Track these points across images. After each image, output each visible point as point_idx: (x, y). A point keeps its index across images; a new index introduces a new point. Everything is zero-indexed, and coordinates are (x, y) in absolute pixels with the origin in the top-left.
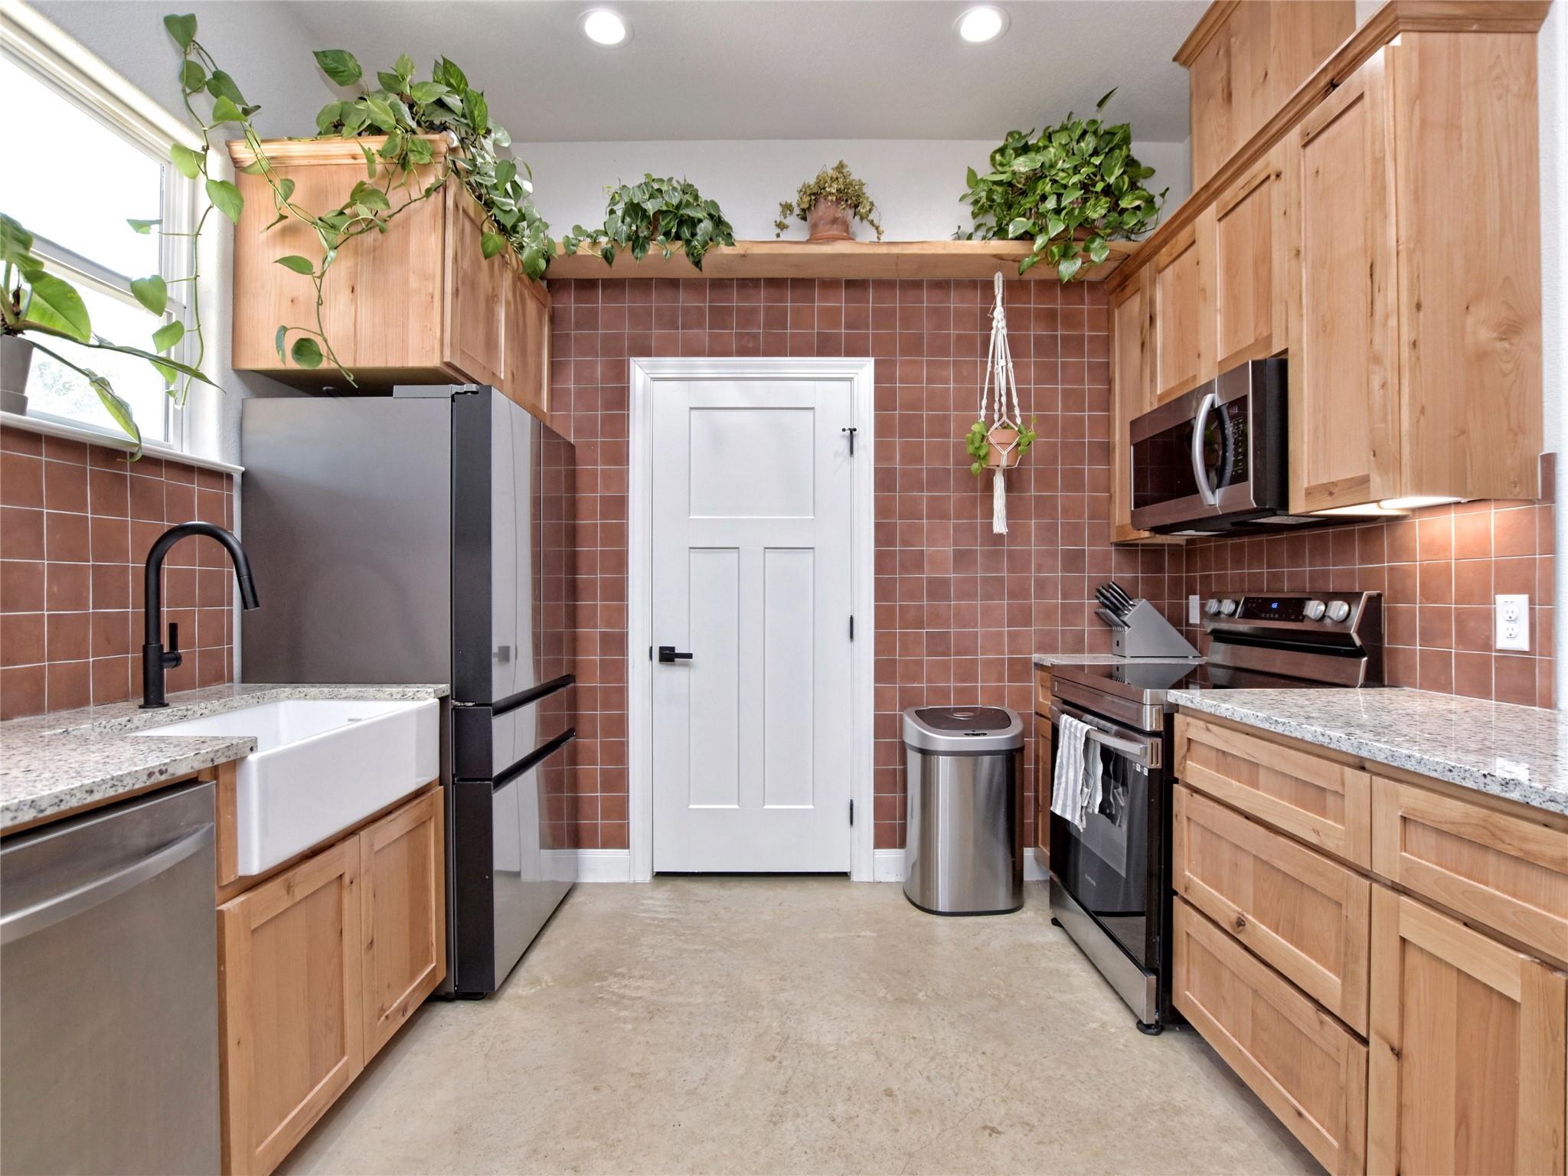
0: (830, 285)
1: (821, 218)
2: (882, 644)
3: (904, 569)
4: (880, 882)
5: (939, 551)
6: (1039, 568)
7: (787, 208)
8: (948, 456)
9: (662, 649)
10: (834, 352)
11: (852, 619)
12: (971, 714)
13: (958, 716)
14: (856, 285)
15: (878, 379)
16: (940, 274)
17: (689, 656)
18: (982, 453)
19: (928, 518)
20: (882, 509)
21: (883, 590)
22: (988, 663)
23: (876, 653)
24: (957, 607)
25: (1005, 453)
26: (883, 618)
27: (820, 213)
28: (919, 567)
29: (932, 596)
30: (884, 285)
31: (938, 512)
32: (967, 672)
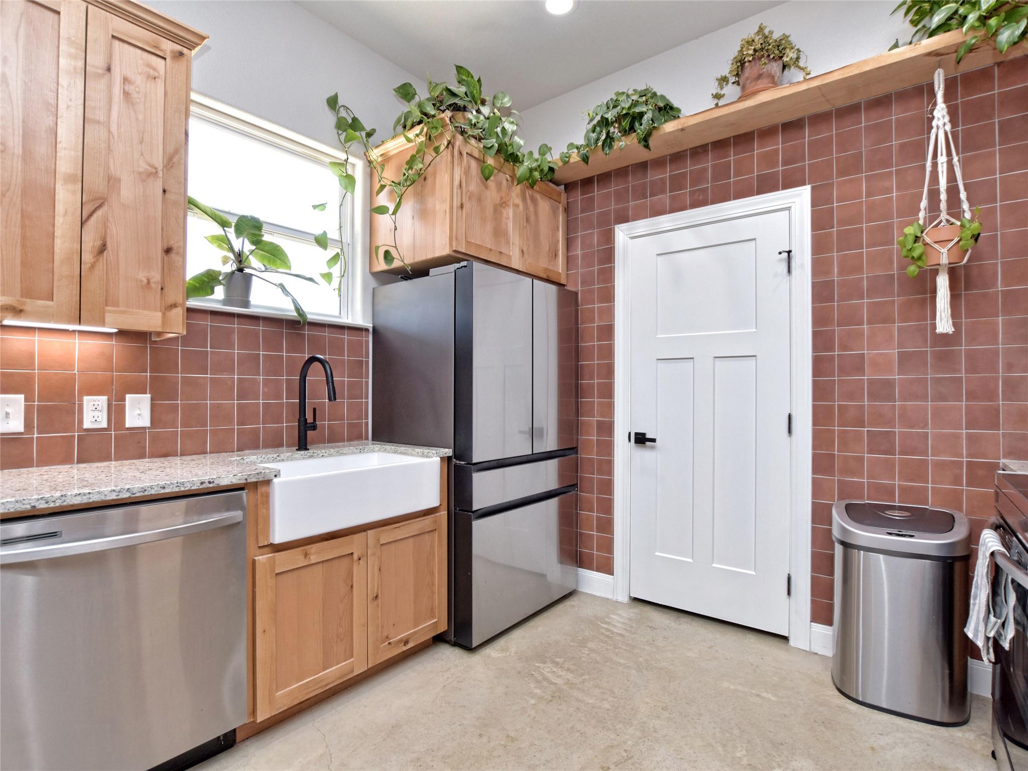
0: (767, 133)
2: (820, 439)
3: (843, 371)
4: (816, 654)
5: (881, 354)
6: (1009, 367)
7: (723, 80)
8: (892, 263)
9: (636, 434)
10: (773, 188)
11: (790, 417)
12: (907, 514)
14: (792, 127)
15: (814, 203)
16: (878, 91)
17: (653, 440)
18: (916, 254)
19: (870, 322)
20: (820, 318)
21: (820, 391)
22: (940, 466)
23: (814, 447)
24: (903, 408)
25: (944, 251)
26: (820, 416)
28: (860, 370)
29: (872, 396)
30: (819, 119)
31: (880, 317)
32: (917, 471)
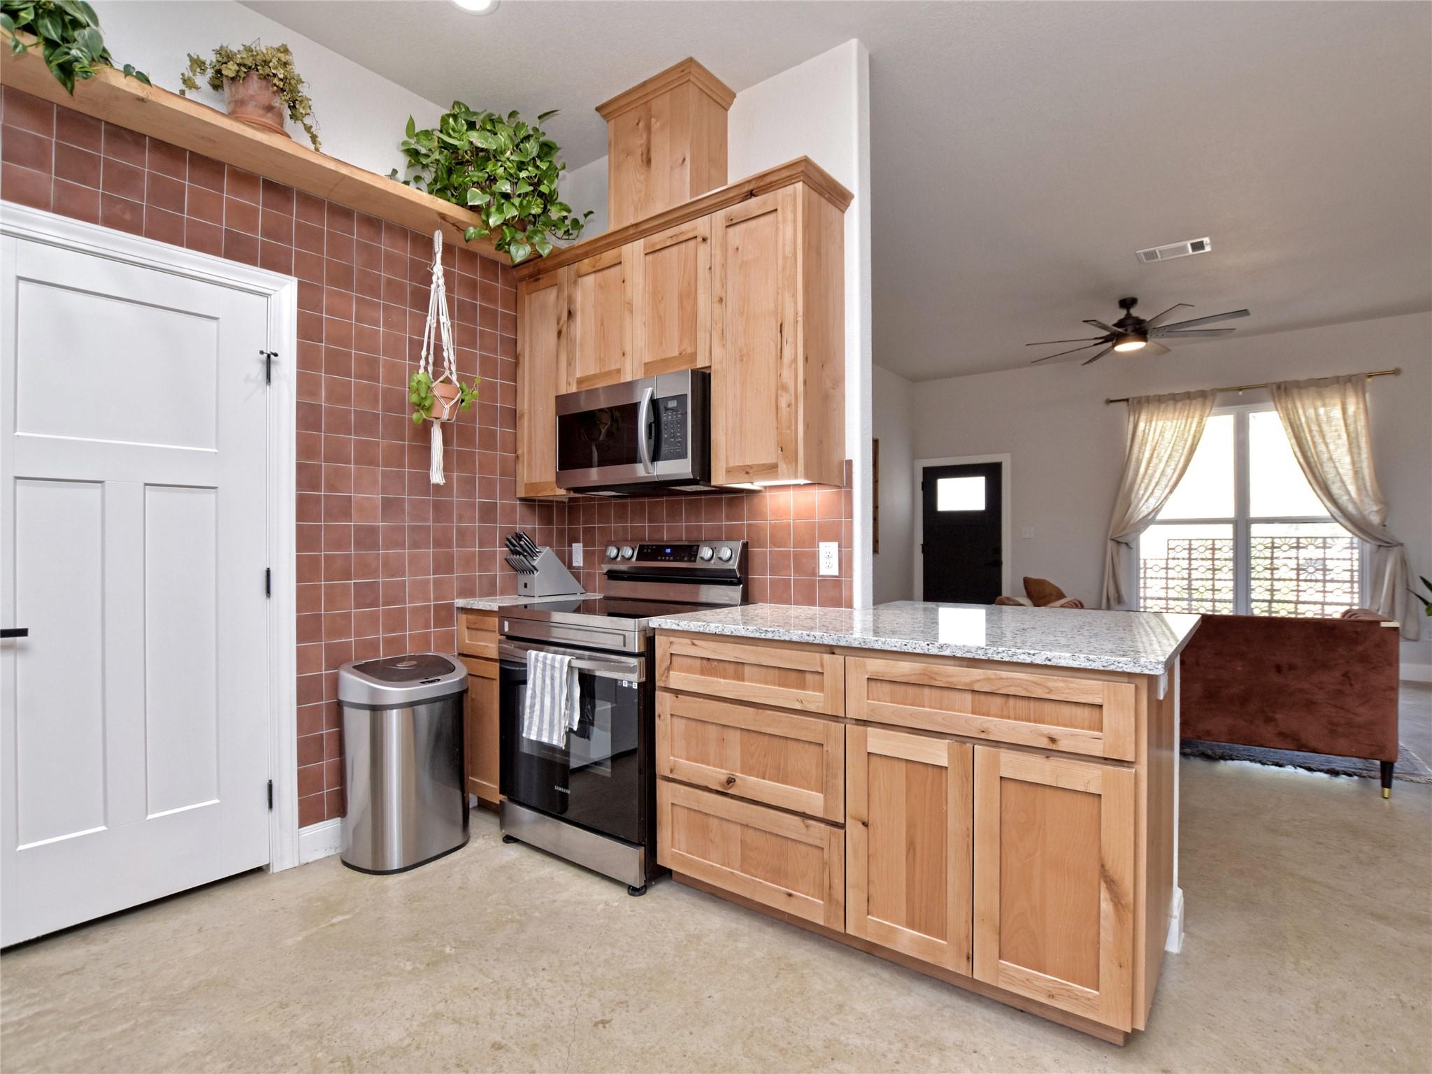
0: (244, 178)
1: (252, 97)
2: (305, 598)
3: (330, 516)
4: (307, 864)
5: (368, 498)
6: (460, 518)
7: (197, 64)
8: (377, 401)
10: (249, 259)
11: (268, 572)
12: (415, 663)
13: (401, 666)
14: (276, 190)
15: (301, 303)
16: (375, 211)
17: (24, 633)
19: (356, 462)
20: (305, 449)
21: (305, 539)
22: (415, 611)
23: (299, 609)
24: (386, 556)
25: (447, 407)
26: (306, 569)
27: (251, 92)
28: (347, 515)
29: (359, 544)
30: (310, 201)
31: (366, 457)
32: (396, 621)
